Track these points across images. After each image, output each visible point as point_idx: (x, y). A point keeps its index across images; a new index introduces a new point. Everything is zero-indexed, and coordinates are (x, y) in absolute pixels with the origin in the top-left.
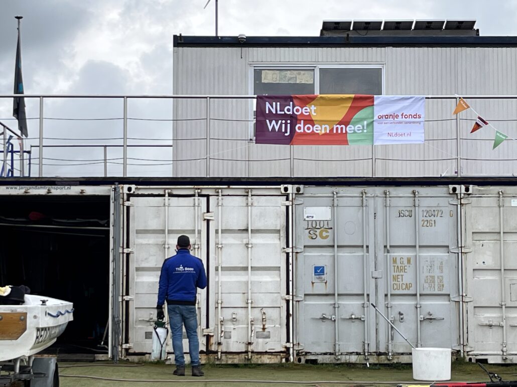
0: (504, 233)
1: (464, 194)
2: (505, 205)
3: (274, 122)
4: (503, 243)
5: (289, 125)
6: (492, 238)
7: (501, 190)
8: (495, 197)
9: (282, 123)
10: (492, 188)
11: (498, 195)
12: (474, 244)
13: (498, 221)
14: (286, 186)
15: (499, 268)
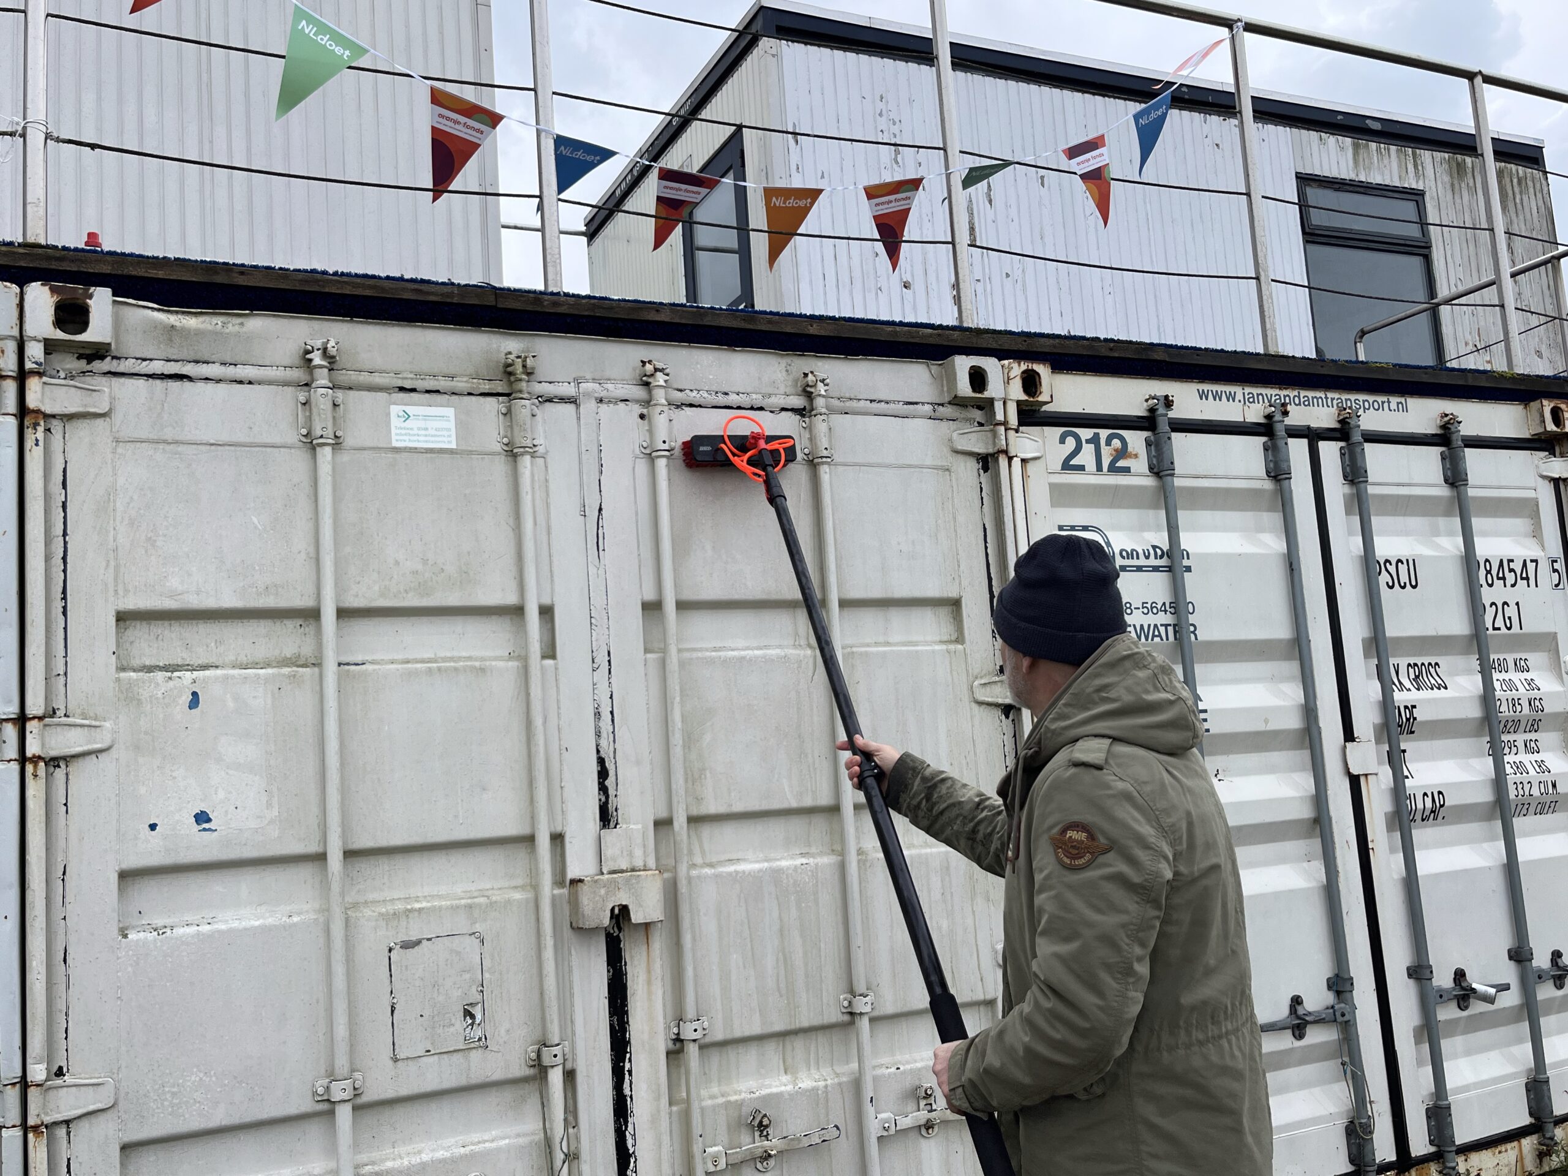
0: (343, 613)
1: (50, 346)
2: (349, 441)
4: (340, 678)
6: (262, 651)
7: (318, 344)
8: (286, 384)
10: (259, 324)
11: (298, 375)
12: (129, 697)
13: (301, 543)
15: (313, 848)
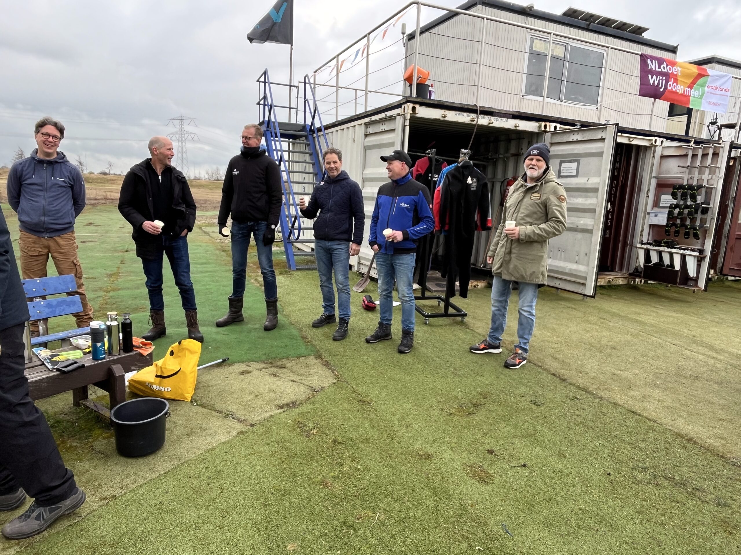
3: (654, 77)
5: (664, 81)
9: (660, 79)
14: (656, 138)
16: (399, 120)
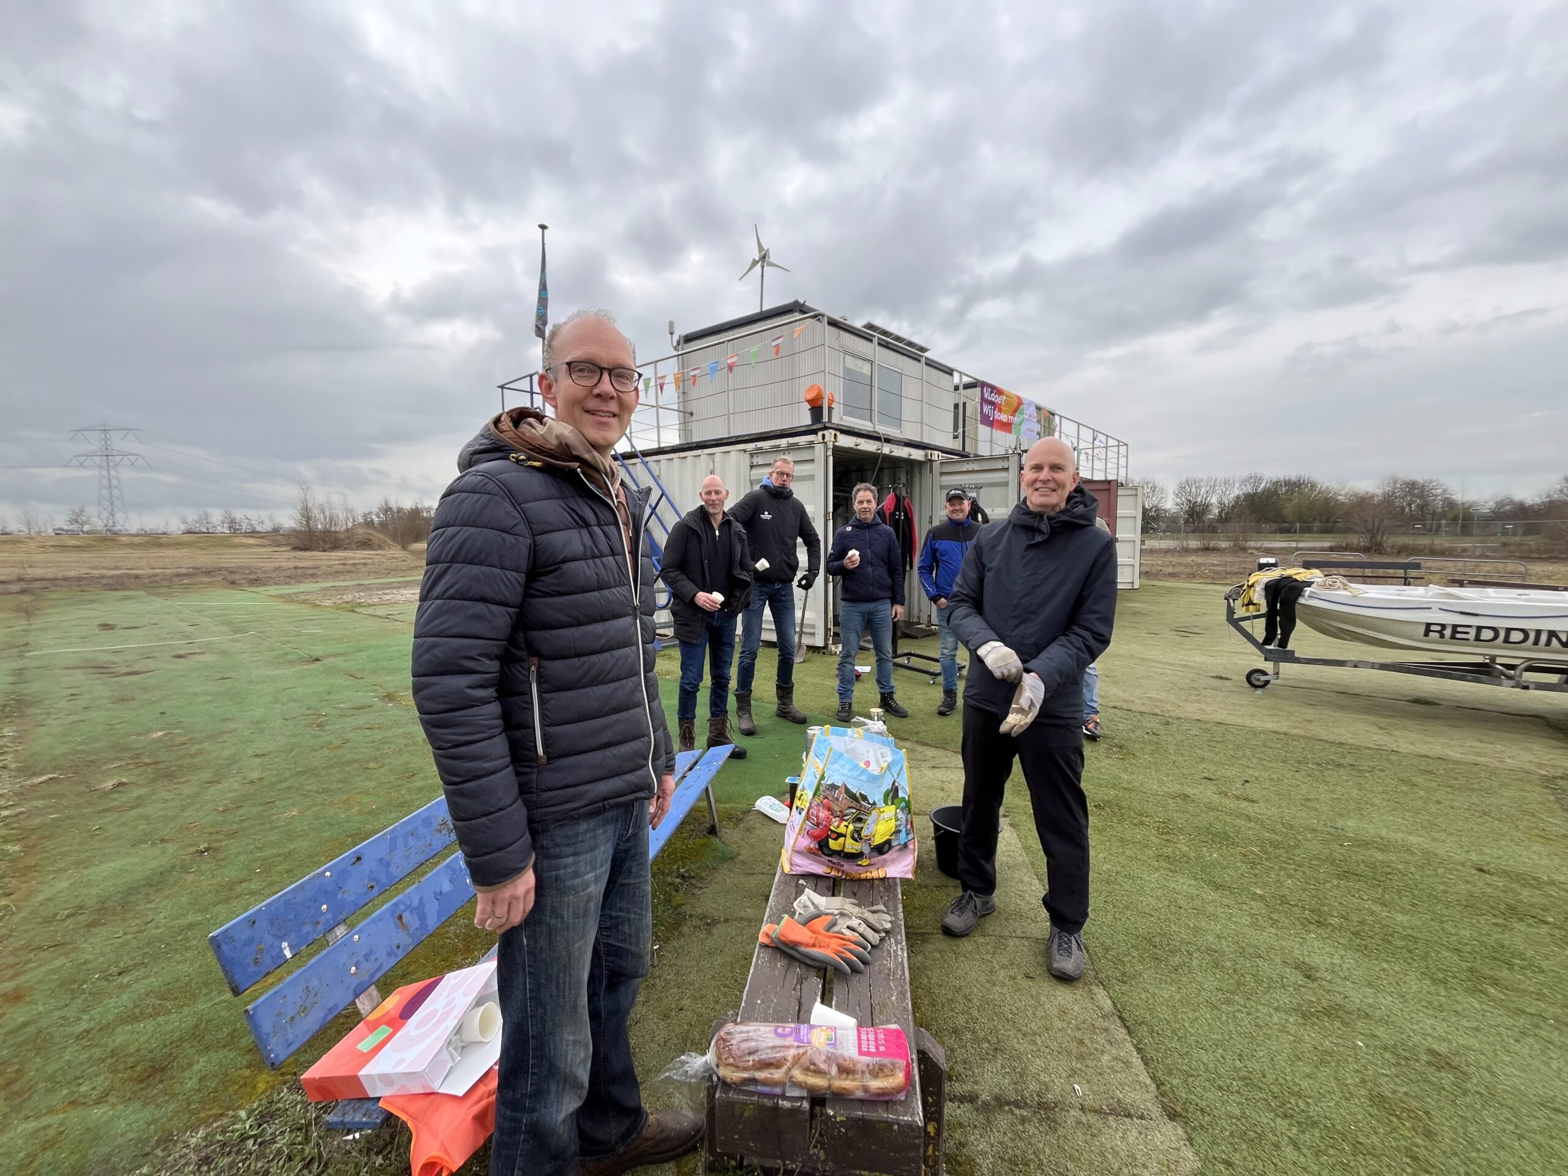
16: (819, 449)
